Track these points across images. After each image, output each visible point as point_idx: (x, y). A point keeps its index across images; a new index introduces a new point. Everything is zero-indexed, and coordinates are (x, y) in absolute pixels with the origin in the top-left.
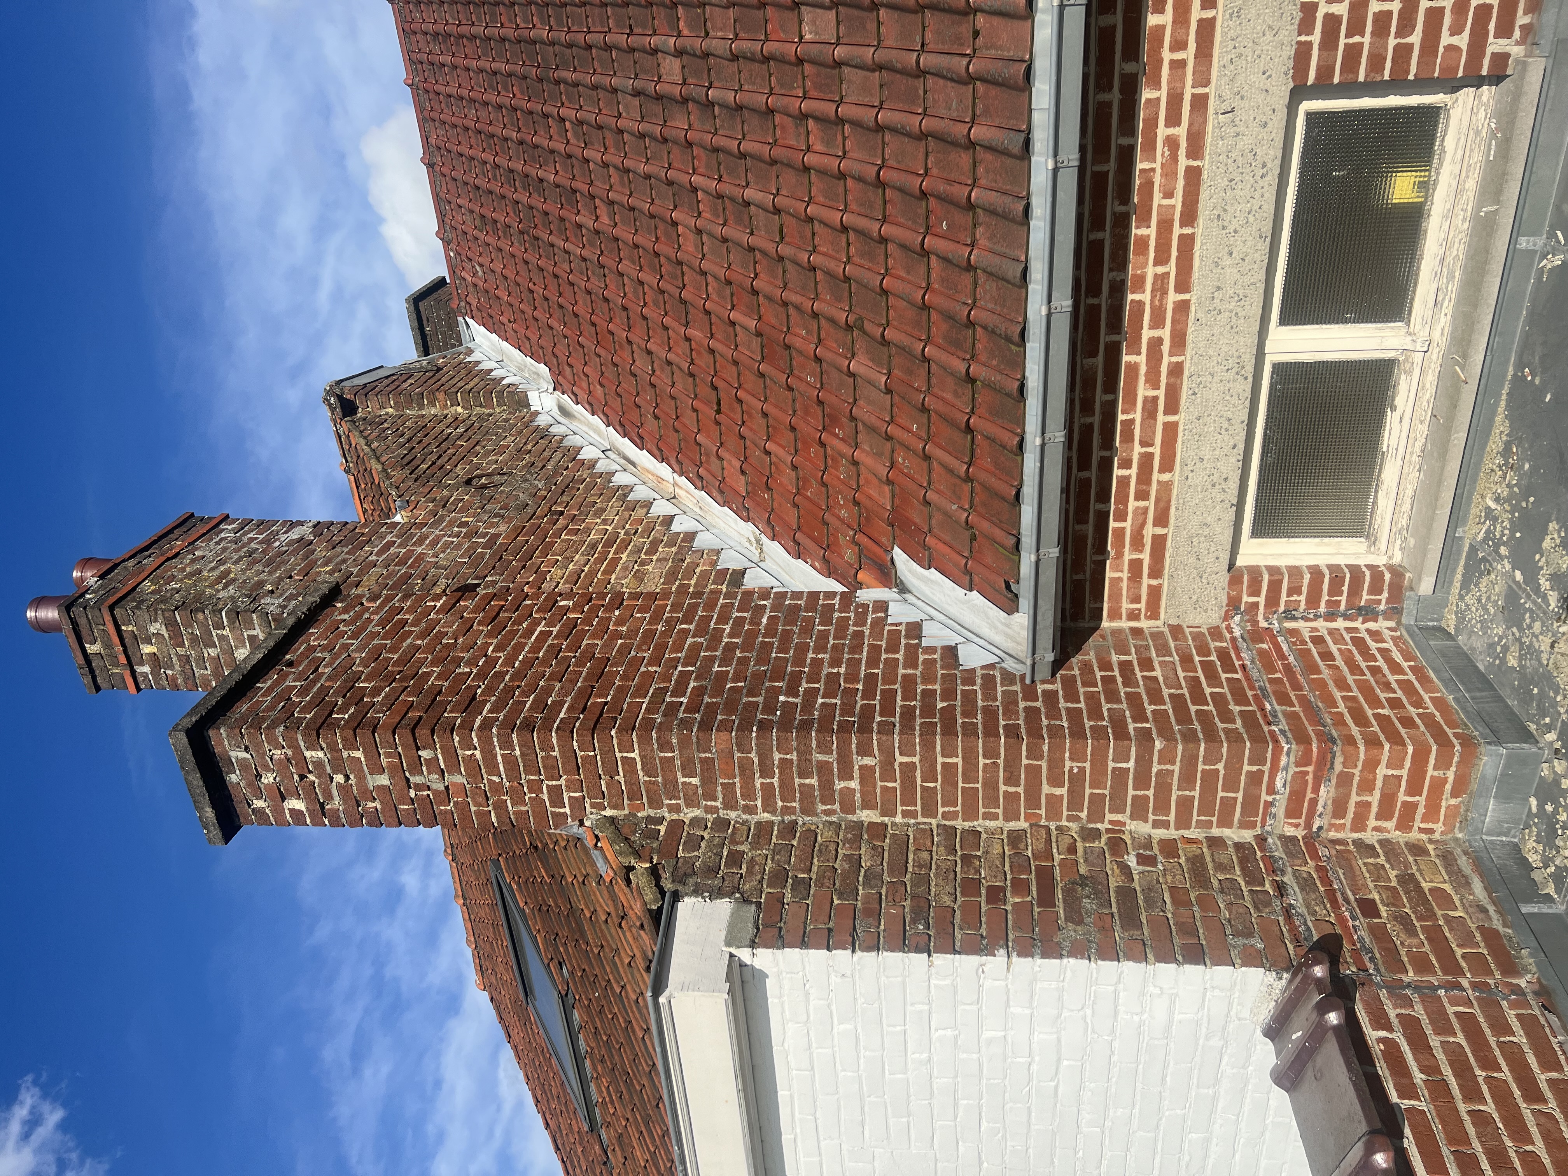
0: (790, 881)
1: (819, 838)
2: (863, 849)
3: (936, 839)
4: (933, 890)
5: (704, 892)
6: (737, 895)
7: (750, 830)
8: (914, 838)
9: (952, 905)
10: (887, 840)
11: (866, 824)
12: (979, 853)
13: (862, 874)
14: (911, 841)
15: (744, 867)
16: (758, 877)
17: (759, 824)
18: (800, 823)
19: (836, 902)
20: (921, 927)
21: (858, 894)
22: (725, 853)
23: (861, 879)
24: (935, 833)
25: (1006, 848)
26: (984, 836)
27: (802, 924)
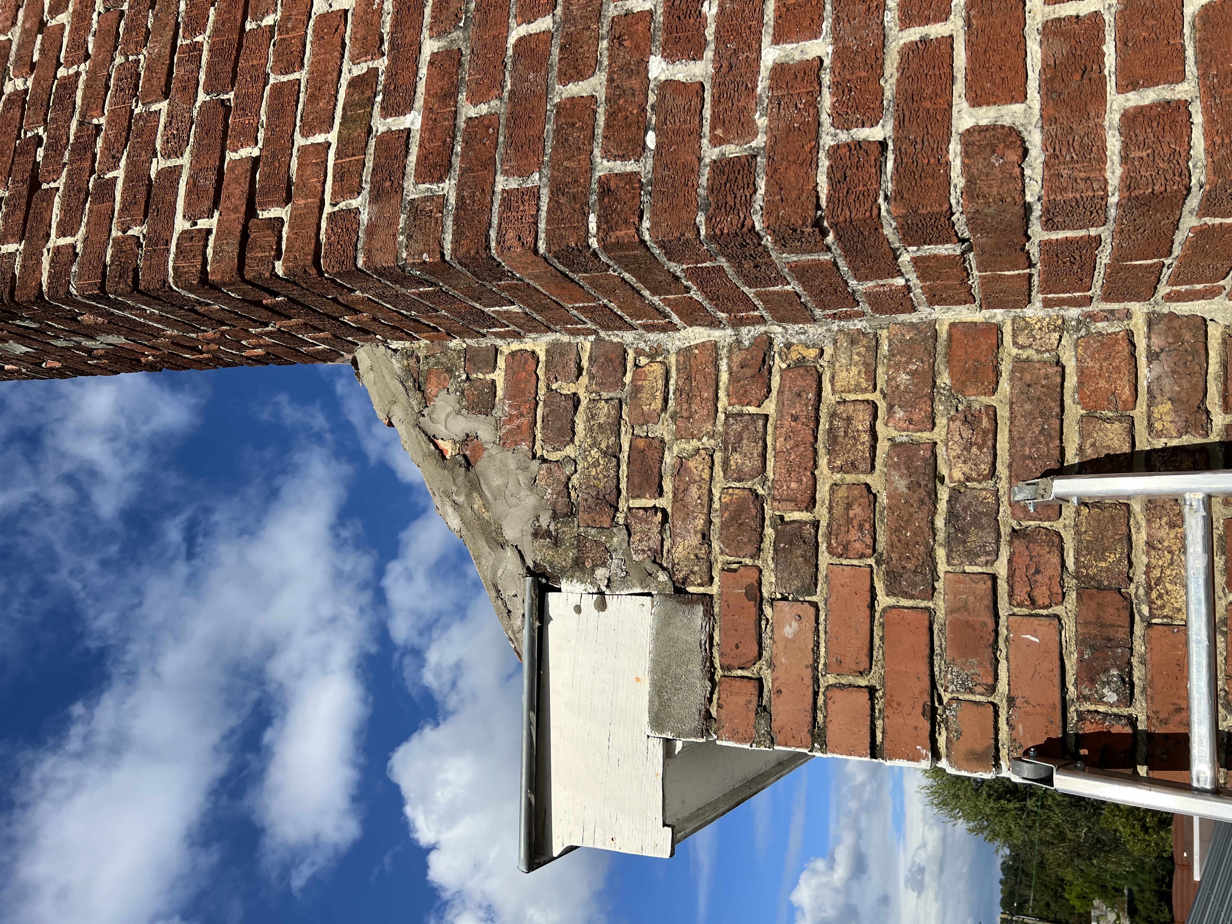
0: (769, 531)
1: (827, 386)
2: (942, 421)
3: (1144, 372)
4: (1141, 559)
5: (595, 566)
6: (662, 578)
7: (667, 373)
8: (1082, 373)
10: (1004, 386)
11: (943, 331)
13: (942, 506)
14: (1071, 381)
15: (668, 485)
16: (700, 523)
17: (686, 353)
18: (779, 342)
19: (883, 600)
20: (1112, 697)
21: (935, 577)
22: (626, 447)
23: (940, 522)
24: (1141, 343)
27: (808, 673)
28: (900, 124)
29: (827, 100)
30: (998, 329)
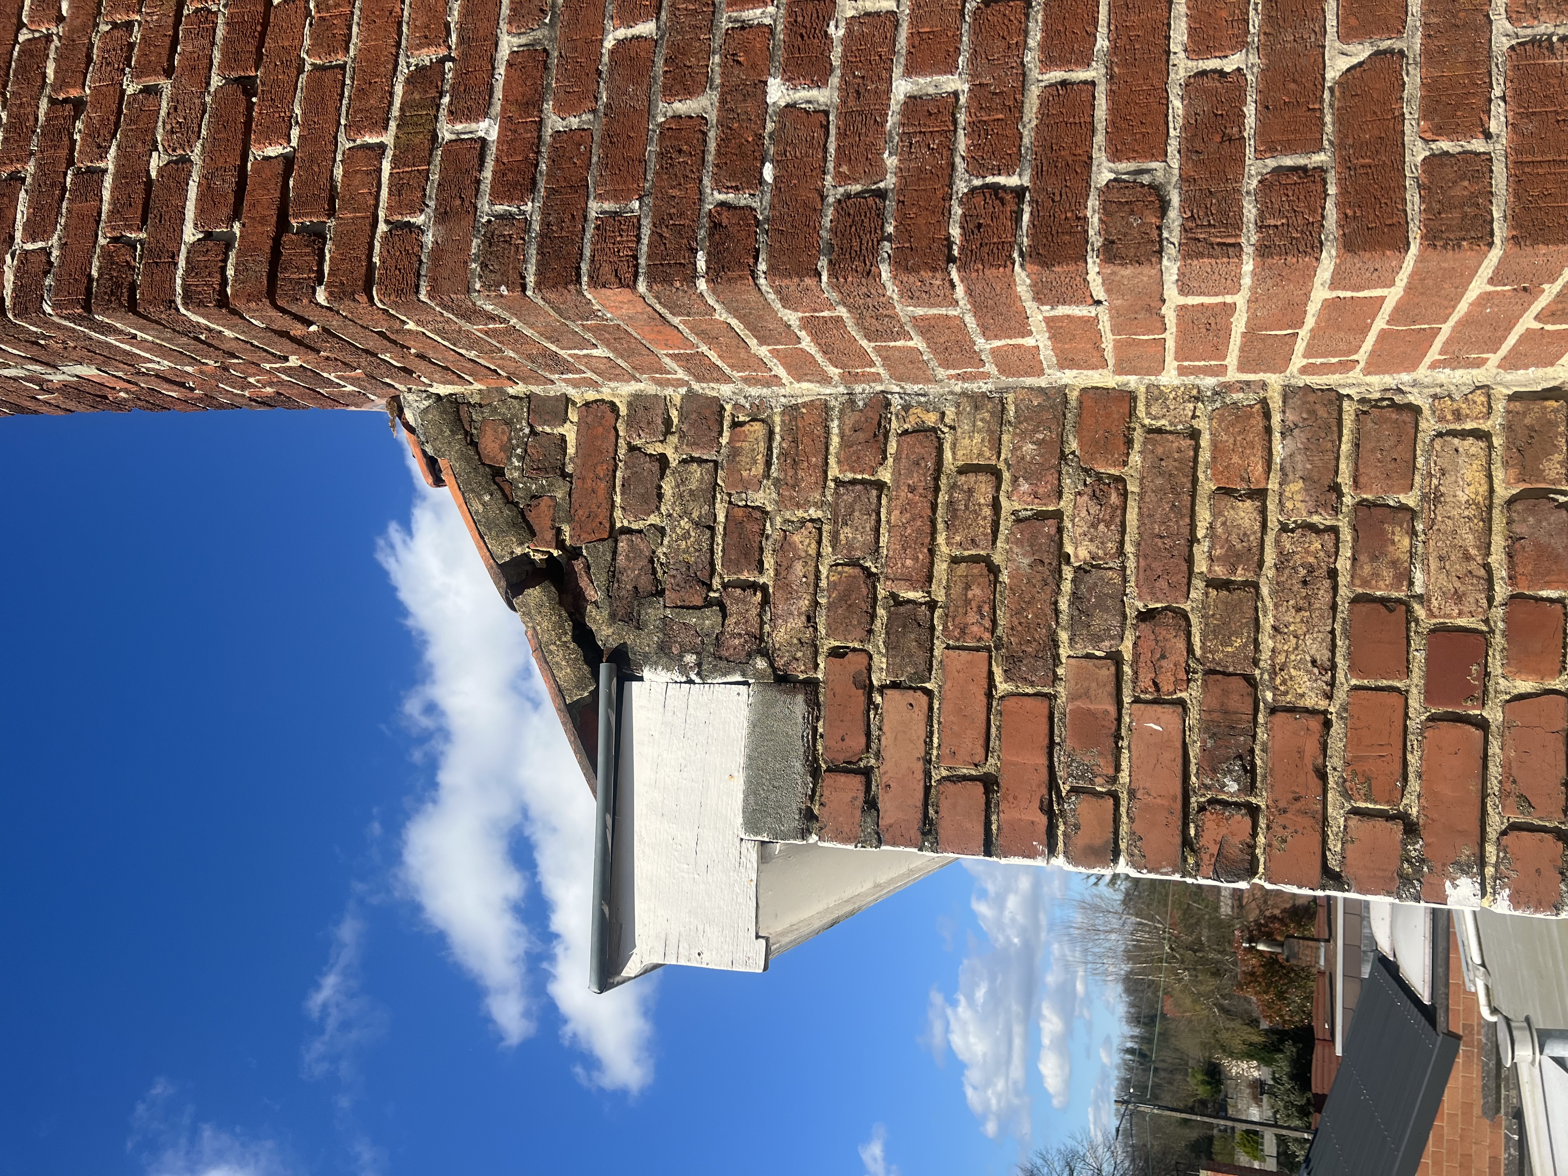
0: (881, 612)
1: (948, 455)
2: (1067, 496)
3: (1278, 449)
4: (1267, 642)
5: (683, 652)
6: (761, 664)
7: (771, 434)
8: (1215, 445)
9: (1323, 704)
10: (1135, 458)
11: (1073, 396)
12: (1411, 500)
13: (1067, 587)
14: (1205, 456)
15: (769, 562)
16: (805, 603)
17: (792, 410)
18: (896, 402)
19: (1003, 687)
20: (1233, 787)
21: (1057, 662)
22: (721, 518)
23: (1064, 605)
24: (1276, 419)
25: (1499, 475)
26: (1428, 425)
27: (919, 766)
28: (1038, 174)
29: (962, 143)
30: (1132, 397)
